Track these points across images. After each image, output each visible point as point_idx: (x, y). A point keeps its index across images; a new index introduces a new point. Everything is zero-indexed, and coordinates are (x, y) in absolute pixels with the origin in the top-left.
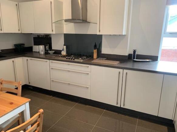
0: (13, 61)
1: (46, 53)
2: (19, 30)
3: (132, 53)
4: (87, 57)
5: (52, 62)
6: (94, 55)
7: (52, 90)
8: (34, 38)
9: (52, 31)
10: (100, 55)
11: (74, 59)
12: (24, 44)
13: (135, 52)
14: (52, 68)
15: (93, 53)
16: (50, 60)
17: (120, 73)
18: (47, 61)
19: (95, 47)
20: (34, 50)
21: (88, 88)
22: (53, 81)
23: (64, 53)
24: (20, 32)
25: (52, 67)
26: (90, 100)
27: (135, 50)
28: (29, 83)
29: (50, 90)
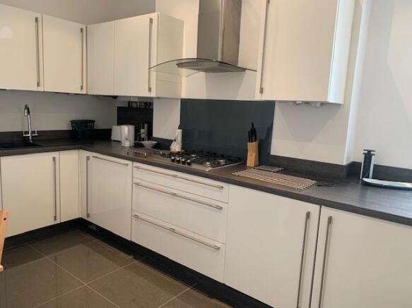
0: (54, 159)
1: (138, 144)
2: (82, 88)
3: (361, 159)
4: (229, 160)
5: (138, 168)
6: (248, 157)
7: (133, 240)
8: (119, 109)
9: (150, 90)
10: (266, 160)
11: (189, 164)
12: (93, 122)
13: (368, 156)
14: (138, 184)
15: (246, 151)
16: (134, 163)
17: (311, 216)
18: (127, 165)
19: (252, 135)
20: (113, 138)
21: (219, 248)
22: (137, 217)
23: (176, 147)
24: (84, 92)
25: (138, 181)
26: (224, 285)
27: (369, 152)
28: (88, 216)
29: (129, 239)
